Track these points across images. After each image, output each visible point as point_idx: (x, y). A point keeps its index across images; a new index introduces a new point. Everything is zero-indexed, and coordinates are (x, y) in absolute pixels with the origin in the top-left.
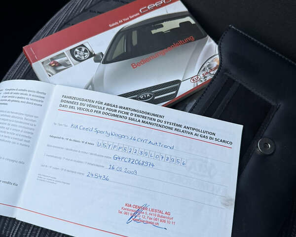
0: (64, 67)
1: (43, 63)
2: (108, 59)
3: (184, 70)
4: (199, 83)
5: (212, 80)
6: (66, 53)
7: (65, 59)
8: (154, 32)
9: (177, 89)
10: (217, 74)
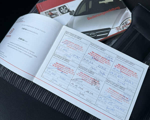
0: (55, 16)
1: (45, 13)
2: (76, 14)
3: (113, 23)
4: (120, 31)
5: (127, 30)
6: (56, 9)
7: (56, 12)
8: (100, 2)
9: (108, 32)
10: (129, 27)
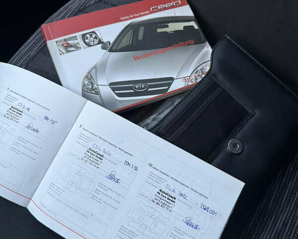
0: (74, 49)
1: (57, 42)
2: (114, 49)
3: (180, 67)
4: (190, 84)
5: (200, 82)
6: (78, 36)
7: (77, 41)
8: (159, 30)
9: (169, 85)
10: (205, 77)
